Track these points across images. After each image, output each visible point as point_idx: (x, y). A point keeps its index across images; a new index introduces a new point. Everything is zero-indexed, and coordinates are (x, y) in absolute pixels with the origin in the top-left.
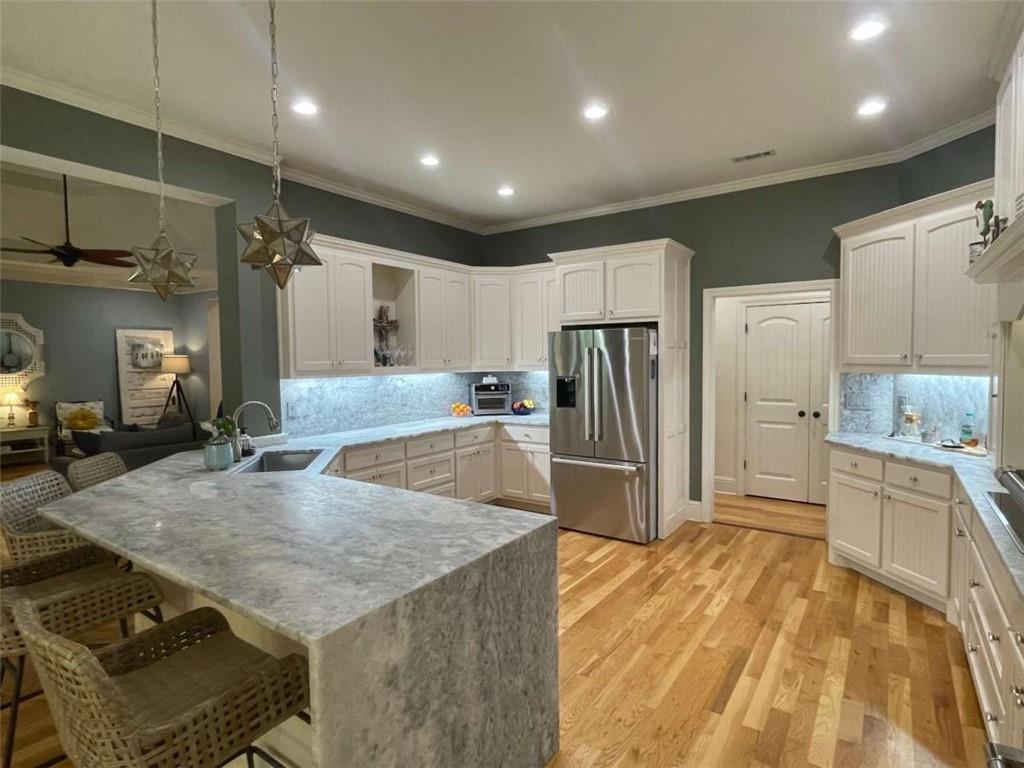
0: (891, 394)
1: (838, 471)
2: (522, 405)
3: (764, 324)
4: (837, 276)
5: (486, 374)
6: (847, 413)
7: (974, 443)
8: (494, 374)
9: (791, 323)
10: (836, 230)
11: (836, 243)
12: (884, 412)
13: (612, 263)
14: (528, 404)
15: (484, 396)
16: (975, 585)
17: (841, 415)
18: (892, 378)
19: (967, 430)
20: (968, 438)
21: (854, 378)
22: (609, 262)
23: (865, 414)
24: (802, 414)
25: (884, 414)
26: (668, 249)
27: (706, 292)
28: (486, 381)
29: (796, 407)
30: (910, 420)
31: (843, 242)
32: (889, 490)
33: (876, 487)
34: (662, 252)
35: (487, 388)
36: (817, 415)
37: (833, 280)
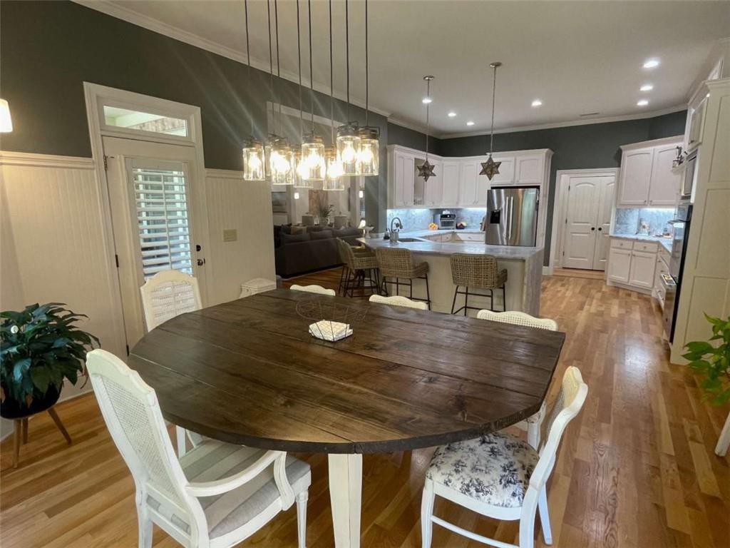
0: (637, 217)
1: (614, 248)
2: (461, 225)
3: (578, 186)
4: (619, 166)
5: (444, 210)
6: (618, 225)
7: (668, 235)
8: (448, 209)
9: (591, 186)
10: (621, 147)
11: (620, 152)
12: (634, 226)
13: (519, 159)
14: (464, 224)
15: (445, 220)
16: (662, 271)
17: (615, 226)
18: (638, 210)
19: (666, 230)
20: (666, 233)
21: (622, 210)
22: (518, 158)
23: (625, 225)
24: (593, 229)
25: (633, 225)
26: (547, 153)
27: (558, 171)
28: (444, 213)
29: (590, 226)
30: (644, 227)
31: (623, 153)
32: (634, 253)
33: (629, 252)
34: (544, 155)
35: (446, 216)
36: (600, 229)
37: (616, 169)
